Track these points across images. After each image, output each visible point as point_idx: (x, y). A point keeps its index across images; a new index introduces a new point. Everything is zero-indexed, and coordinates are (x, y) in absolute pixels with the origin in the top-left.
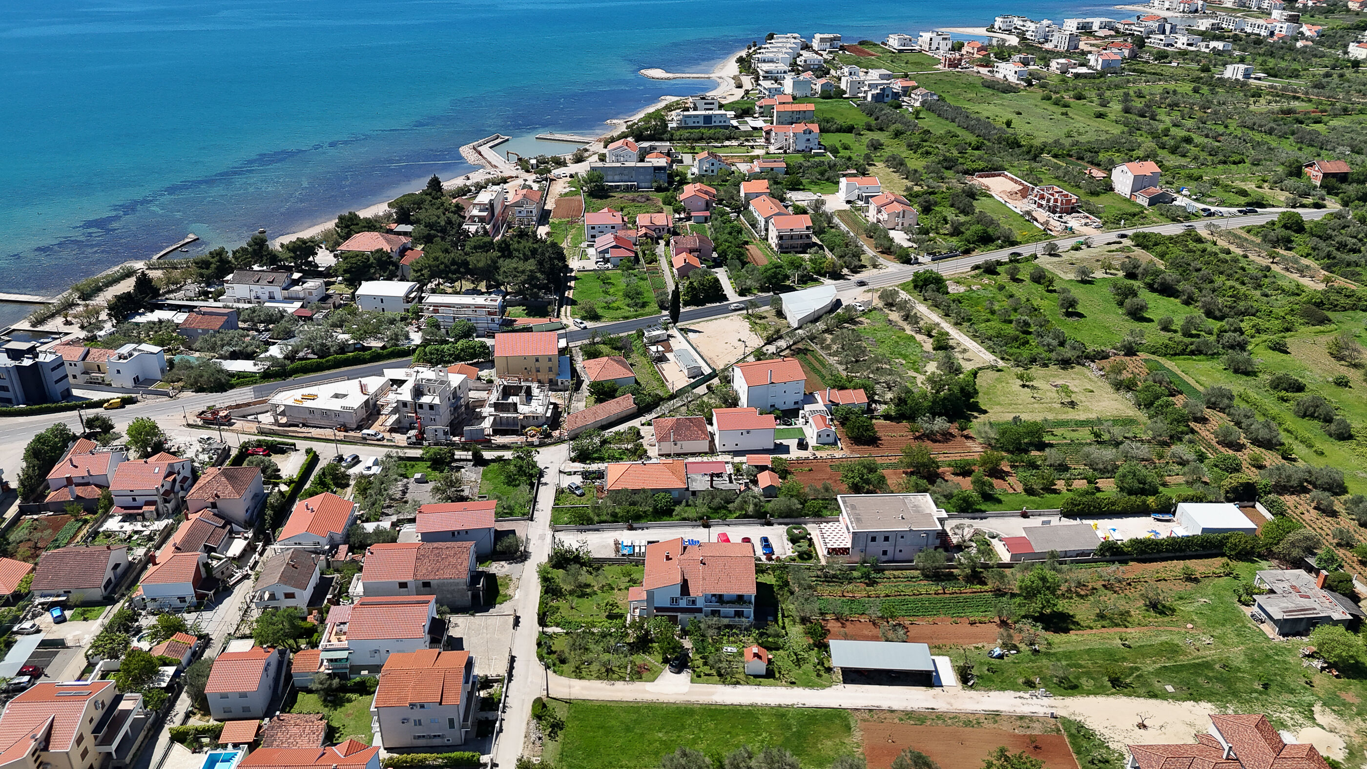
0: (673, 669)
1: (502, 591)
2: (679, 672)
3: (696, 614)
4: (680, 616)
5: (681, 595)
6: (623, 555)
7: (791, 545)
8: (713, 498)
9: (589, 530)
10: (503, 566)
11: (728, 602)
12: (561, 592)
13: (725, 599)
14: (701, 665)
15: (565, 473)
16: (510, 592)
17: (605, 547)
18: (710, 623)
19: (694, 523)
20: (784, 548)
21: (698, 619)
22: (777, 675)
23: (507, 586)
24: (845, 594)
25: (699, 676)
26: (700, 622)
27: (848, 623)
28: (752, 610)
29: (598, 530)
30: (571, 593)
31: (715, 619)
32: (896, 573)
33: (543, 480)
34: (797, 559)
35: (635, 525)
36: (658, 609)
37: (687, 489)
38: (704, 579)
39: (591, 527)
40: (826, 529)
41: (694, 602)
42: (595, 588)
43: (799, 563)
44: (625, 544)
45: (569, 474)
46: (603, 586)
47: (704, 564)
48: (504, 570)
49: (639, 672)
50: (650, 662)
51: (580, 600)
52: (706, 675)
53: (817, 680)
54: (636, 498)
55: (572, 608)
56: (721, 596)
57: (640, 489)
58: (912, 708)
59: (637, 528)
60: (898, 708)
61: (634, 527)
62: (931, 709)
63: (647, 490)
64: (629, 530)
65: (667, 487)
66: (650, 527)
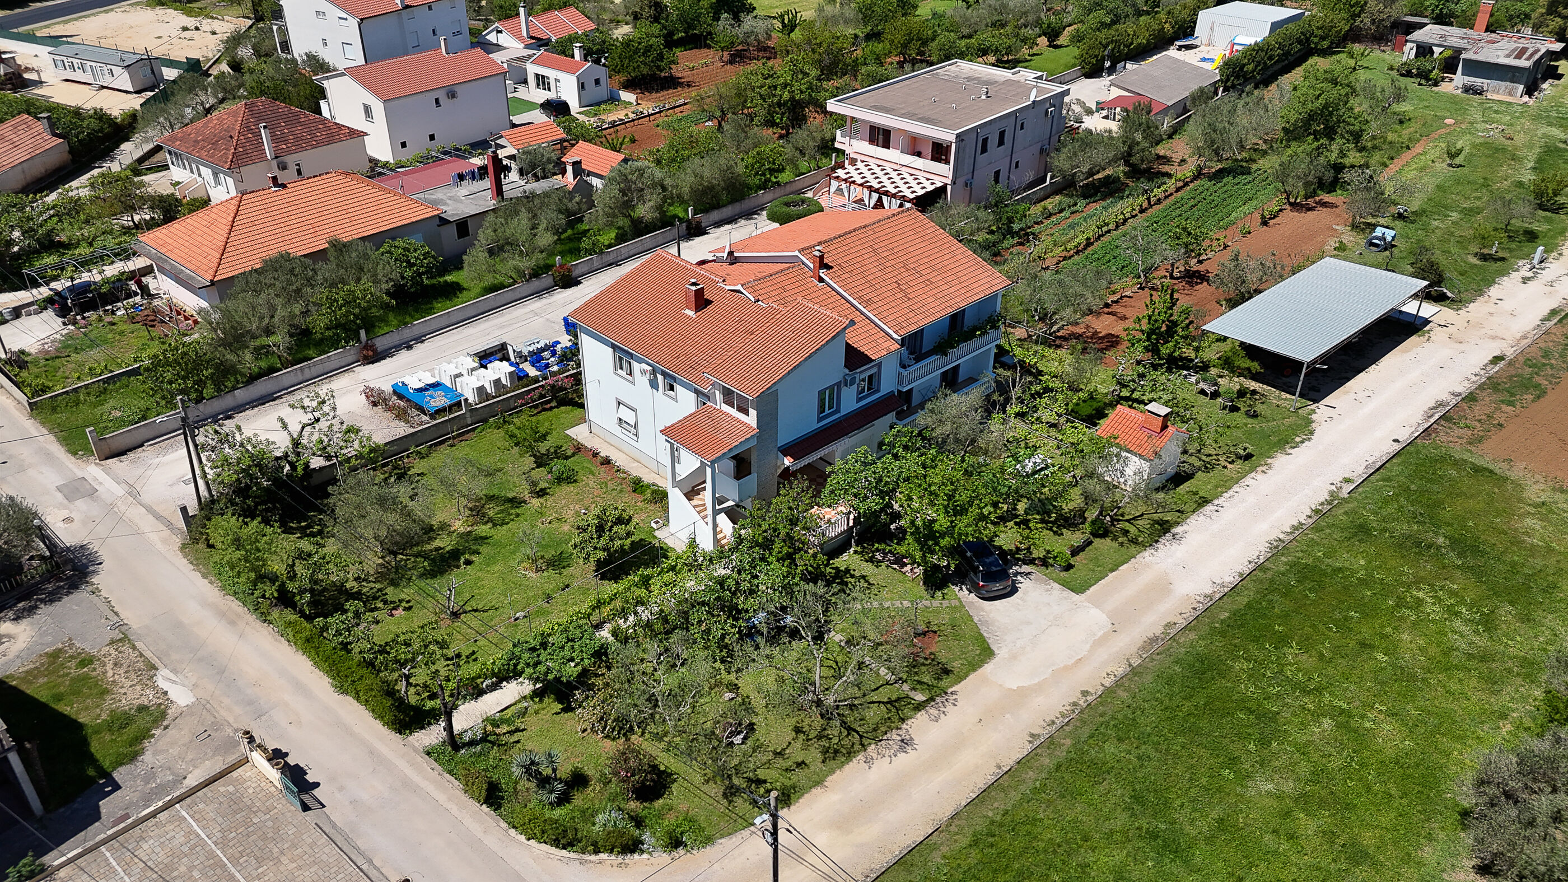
9: (240, 408)
25: (1069, 566)
29: (269, 398)
35: (381, 343)
37: (441, 218)
42: (460, 528)
44: (413, 385)
46: (476, 510)
49: (916, 656)
52: (1072, 554)
53: (1264, 424)
57: (327, 245)
58: (1476, 375)
59: (391, 349)
60: (1463, 388)
61: (379, 350)
62: (1497, 359)
63: (351, 243)
64: (373, 363)
65: (394, 225)
66: (425, 336)
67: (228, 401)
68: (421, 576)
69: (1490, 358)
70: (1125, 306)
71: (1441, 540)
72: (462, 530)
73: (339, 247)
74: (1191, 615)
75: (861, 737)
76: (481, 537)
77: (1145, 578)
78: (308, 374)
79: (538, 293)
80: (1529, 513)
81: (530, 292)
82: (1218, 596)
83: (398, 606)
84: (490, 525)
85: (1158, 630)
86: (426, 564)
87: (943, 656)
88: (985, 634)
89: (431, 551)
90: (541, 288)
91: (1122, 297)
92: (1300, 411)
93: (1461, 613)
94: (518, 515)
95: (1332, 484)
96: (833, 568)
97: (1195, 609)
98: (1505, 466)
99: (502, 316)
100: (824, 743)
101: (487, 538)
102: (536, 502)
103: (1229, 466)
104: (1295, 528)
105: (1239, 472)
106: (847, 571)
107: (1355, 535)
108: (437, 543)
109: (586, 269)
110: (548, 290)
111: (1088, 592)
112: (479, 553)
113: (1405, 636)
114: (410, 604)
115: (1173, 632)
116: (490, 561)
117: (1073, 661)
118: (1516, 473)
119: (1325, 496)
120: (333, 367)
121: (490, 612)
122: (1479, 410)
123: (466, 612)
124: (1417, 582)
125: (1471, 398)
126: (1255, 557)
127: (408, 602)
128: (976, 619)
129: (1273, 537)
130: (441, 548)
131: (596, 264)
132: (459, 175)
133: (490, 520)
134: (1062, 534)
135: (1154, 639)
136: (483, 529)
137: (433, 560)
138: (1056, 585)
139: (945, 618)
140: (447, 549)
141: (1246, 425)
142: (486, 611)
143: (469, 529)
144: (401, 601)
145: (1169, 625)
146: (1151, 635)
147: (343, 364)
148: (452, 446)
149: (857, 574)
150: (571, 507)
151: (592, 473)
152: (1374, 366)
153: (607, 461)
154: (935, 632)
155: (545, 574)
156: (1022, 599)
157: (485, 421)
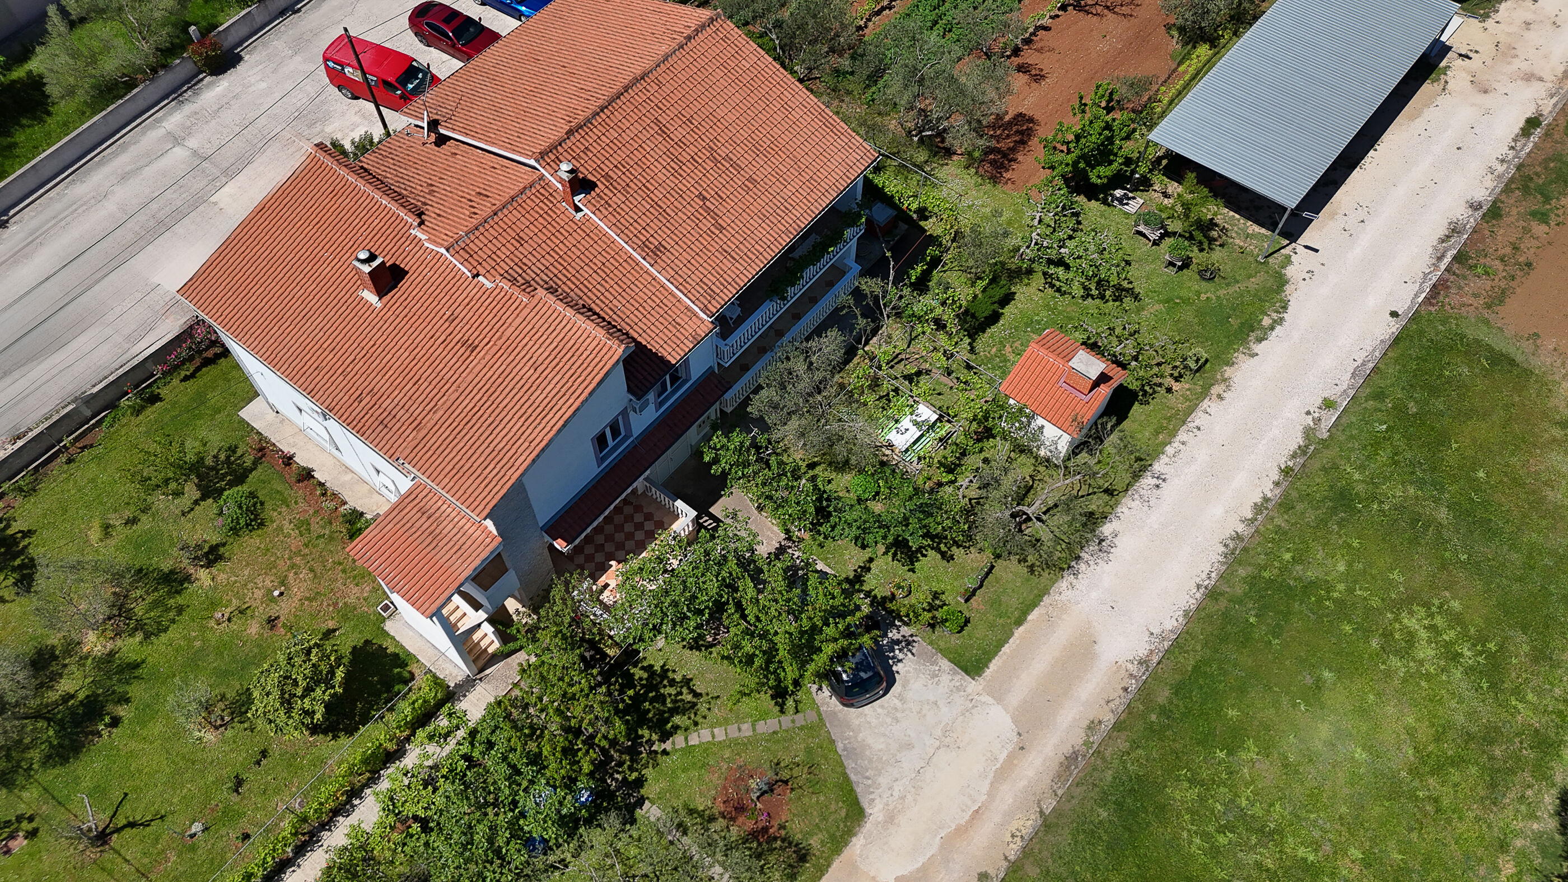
2: (885, 681)
14: (902, 572)
42: (95, 647)
46: (117, 604)
49: (761, 835)
50: (737, 744)
51: (92, 764)
53: (1222, 292)
58: (1503, 161)
60: (1483, 191)
62: (1532, 123)
68: (48, 761)
69: (1521, 123)
70: (1039, 50)
71: (1443, 514)
72: (99, 650)
74: (1119, 703)
76: (128, 665)
77: (1061, 635)
79: (175, 93)
80: (1554, 440)
81: (161, 93)
82: (1155, 659)
83: (17, 830)
84: (139, 637)
85: (1077, 738)
86: (51, 733)
87: (796, 829)
88: (853, 777)
89: (56, 704)
92: (1271, 260)
93: (1461, 655)
94: (180, 610)
95: (1308, 413)
96: (643, 668)
97: (1125, 689)
98: (1528, 346)
99: (124, 148)
101: (136, 666)
102: (203, 576)
103: (1176, 386)
104: (1258, 508)
105: (1187, 399)
106: (665, 671)
107: (1334, 510)
108: (66, 685)
109: (244, 30)
110: (190, 82)
111: (987, 672)
112: (127, 701)
113: (1390, 710)
114: (34, 825)
115: (1096, 739)
116: (148, 713)
117: (967, 816)
118: (1542, 361)
119: (1297, 440)
121: (154, 826)
122: (1505, 234)
123: (118, 830)
124: (1408, 601)
125: (1494, 212)
126: (1204, 576)
127: (31, 819)
128: (840, 746)
129: (1229, 532)
130: (72, 696)
131: (259, 20)
133: (140, 626)
134: (952, 558)
135: (1072, 758)
136: (130, 646)
137: (61, 723)
138: (945, 664)
139: (797, 751)
140: (81, 696)
141: (1198, 294)
142: (146, 825)
143: (110, 646)
144: (19, 819)
145: (1092, 727)
146: (1067, 750)
148: (70, 461)
149: (678, 678)
150: (259, 580)
151: (285, 502)
152: (1372, 153)
153: (307, 475)
154: (786, 782)
155: (229, 733)
156: (900, 697)
157: (112, 405)
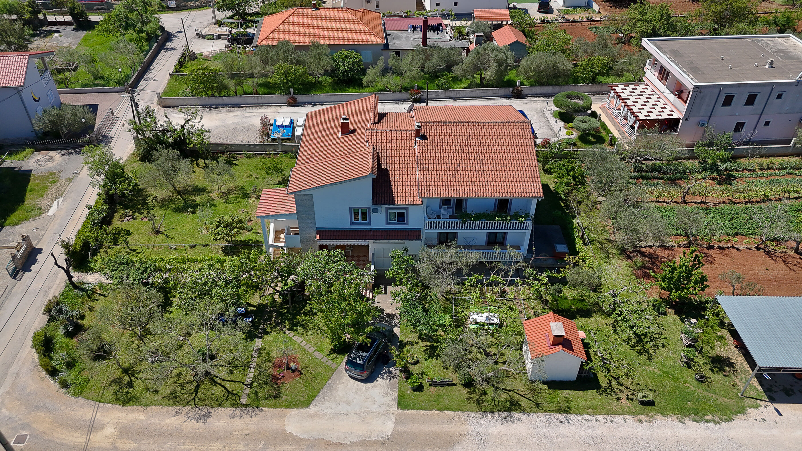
0: (355, 373)
1: (29, 200)
2: (370, 379)
3: (408, 243)
4: (373, 246)
5: (374, 202)
6: (274, 140)
7: (561, 124)
8: (427, 58)
9: (223, 106)
10: (52, 158)
11: (478, 217)
12: (144, 203)
13: (470, 209)
14: (422, 356)
15: (204, 37)
16: (43, 203)
17: (246, 129)
18: (439, 260)
19: (398, 95)
20: (550, 127)
21: (411, 251)
22: (603, 382)
23: (43, 191)
24: (688, 198)
25: (419, 388)
26: (414, 257)
27: (715, 253)
28: (528, 233)
29: (238, 106)
30: (164, 204)
31: (451, 251)
32: (765, 161)
33: (168, 45)
34: (579, 143)
35: (301, 98)
36: (324, 233)
37: (386, 46)
38: (424, 168)
39: (226, 100)
40: (627, 92)
41: (402, 217)
42: (213, 196)
43: (583, 149)
44: (279, 123)
45: (211, 38)
46: (230, 191)
47: (424, 138)
48: (50, 165)
49: (275, 379)
50: (303, 351)
51: (178, 217)
52: (434, 384)
53: (700, 390)
54: (303, 55)
55: (158, 232)
56: (460, 202)
57: (311, 44)
59: (306, 103)
61: (298, 101)
63: (322, 46)
64: (292, 106)
65: (355, 43)
66: (325, 102)
67: (219, 100)
73: (316, 46)
75: (194, 399)
77: (449, 428)
78: (260, 101)
87: (286, 388)
88: (321, 393)
90: (401, 98)
91: (733, 247)
92: (747, 399)
100: (178, 389)
101: (214, 206)
103: (624, 401)
105: (622, 409)
108: (198, 198)
111: (406, 411)
112: (202, 211)
117: (336, 442)
120: (274, 102)
121: (169, 239)
123: (163, 234)
127: (154, 217)
128: (330, 382)
130: (195, 201)
132: (413, 26)
133: (226, 199)
136: (219, 201)
138: (395, 394)
139: (316, 370)
141: (686, 382)
142: (168, 237)
143: (216, 198)
147: (279, 102)
154: (301, 374)
156: (367, 389)
157: (287, 152)
